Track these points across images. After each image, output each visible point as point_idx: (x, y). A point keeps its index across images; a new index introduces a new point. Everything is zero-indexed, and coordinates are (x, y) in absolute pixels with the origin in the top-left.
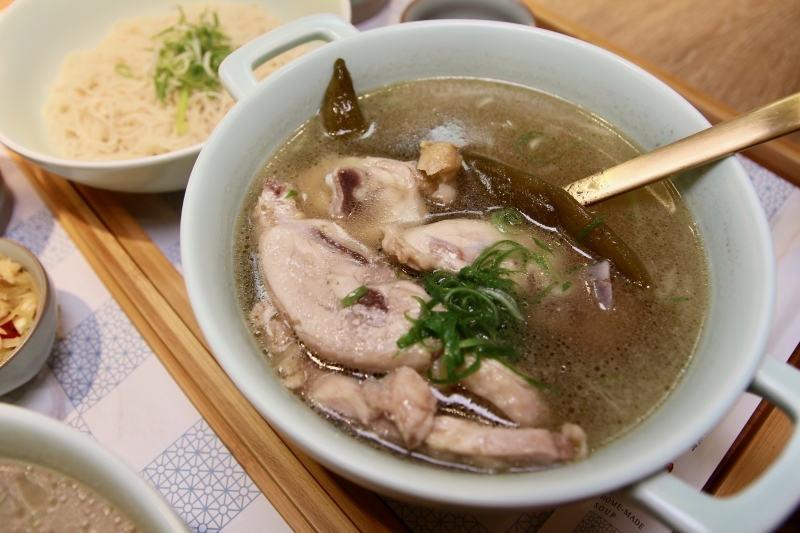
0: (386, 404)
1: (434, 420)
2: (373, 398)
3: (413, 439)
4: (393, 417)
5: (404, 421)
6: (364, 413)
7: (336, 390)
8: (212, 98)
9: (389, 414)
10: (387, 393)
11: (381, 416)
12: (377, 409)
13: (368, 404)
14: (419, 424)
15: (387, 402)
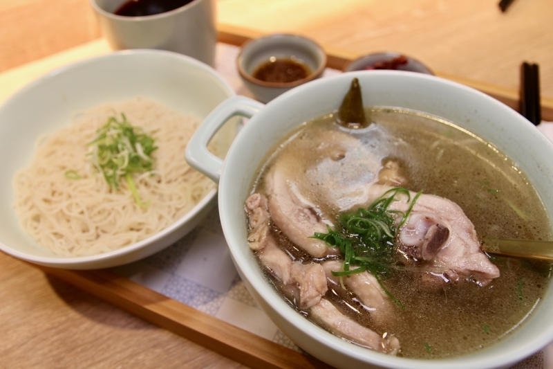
0: (300, 279)
1: (321, 300)
2: (295, 272)
3: (305, 303)
4: (300, 287)
5: (304, 292)
6: (286, 278)
7: (277, 258)
8: (152, 175)
9: (299, 285)
10: (303, 273)
11: (295, 284)
12: (294, 279)
13: (291, 274)
14: (312, 298)
15: (301, 278)
